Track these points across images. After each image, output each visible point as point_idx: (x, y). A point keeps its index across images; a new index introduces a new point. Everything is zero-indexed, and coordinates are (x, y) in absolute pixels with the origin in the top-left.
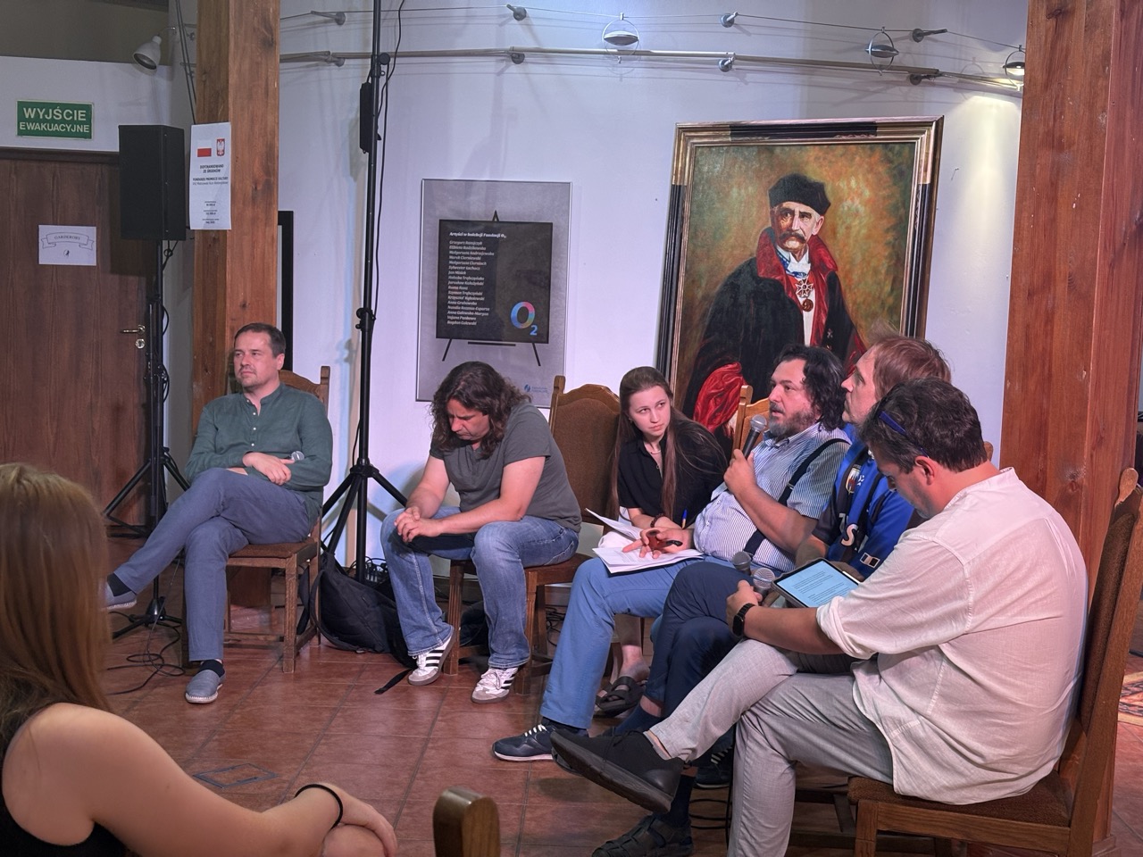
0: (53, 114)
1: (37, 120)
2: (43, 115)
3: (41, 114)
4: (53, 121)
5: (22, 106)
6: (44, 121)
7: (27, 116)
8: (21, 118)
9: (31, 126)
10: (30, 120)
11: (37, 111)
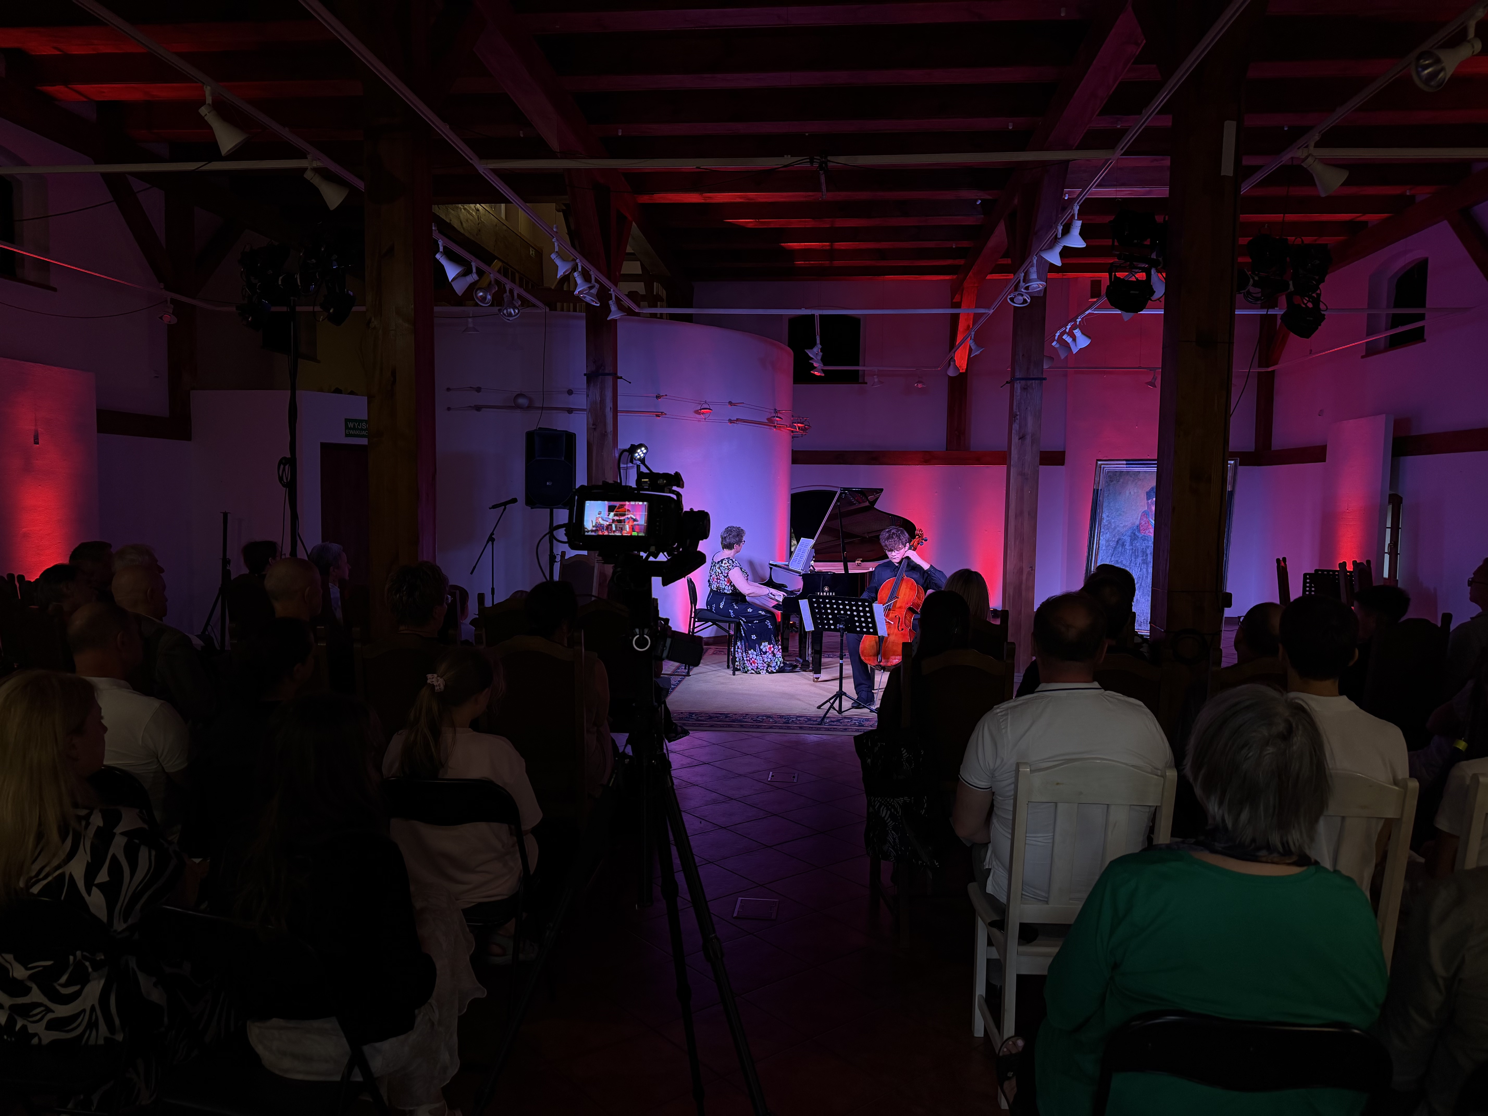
0: (362, 426)
1: (354, 428)
2: (357, 427)
3: (356, 425)
4: (362, 429)
5: (347, 421)
6: (358, 429)
7: (350, 427)
8: (347, 427)
9: (351, 432)
10: (351, 429)
11: (354, 424)
